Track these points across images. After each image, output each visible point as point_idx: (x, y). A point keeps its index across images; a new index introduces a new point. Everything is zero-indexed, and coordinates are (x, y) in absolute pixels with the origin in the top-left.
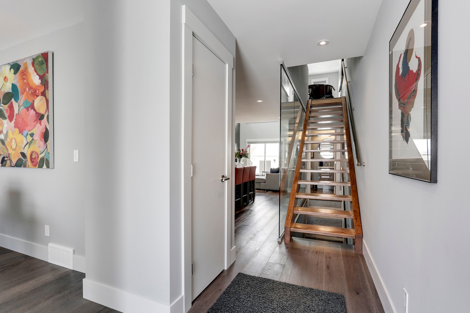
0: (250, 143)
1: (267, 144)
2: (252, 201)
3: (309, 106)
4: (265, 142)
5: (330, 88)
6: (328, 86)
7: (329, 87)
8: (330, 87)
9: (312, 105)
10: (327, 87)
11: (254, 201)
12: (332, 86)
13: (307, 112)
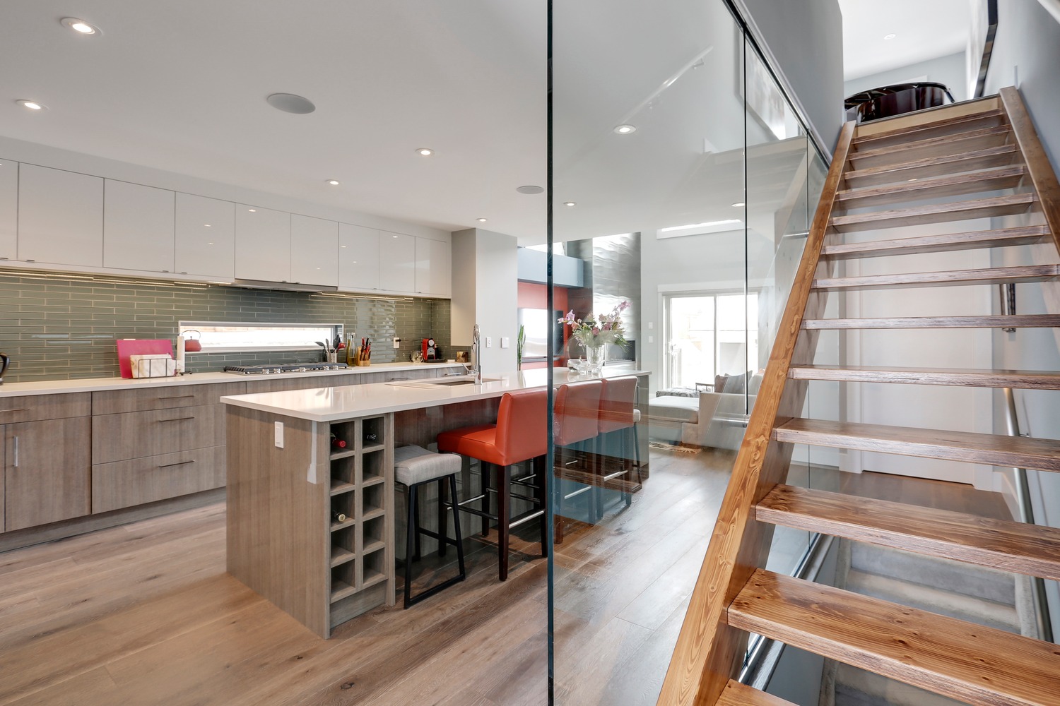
0: (669, 295)
1: (720, 299)
2: (623, 505)
3: (847, 144)
4: (713, 293)
5: (937, 96)
6: (928, 89)
7: (933, 92)
8: (937, 90)
9: (859, 139)
10: (924, 92)
11: (629, 503)
12: (943, 87)
13: (836, 164)
